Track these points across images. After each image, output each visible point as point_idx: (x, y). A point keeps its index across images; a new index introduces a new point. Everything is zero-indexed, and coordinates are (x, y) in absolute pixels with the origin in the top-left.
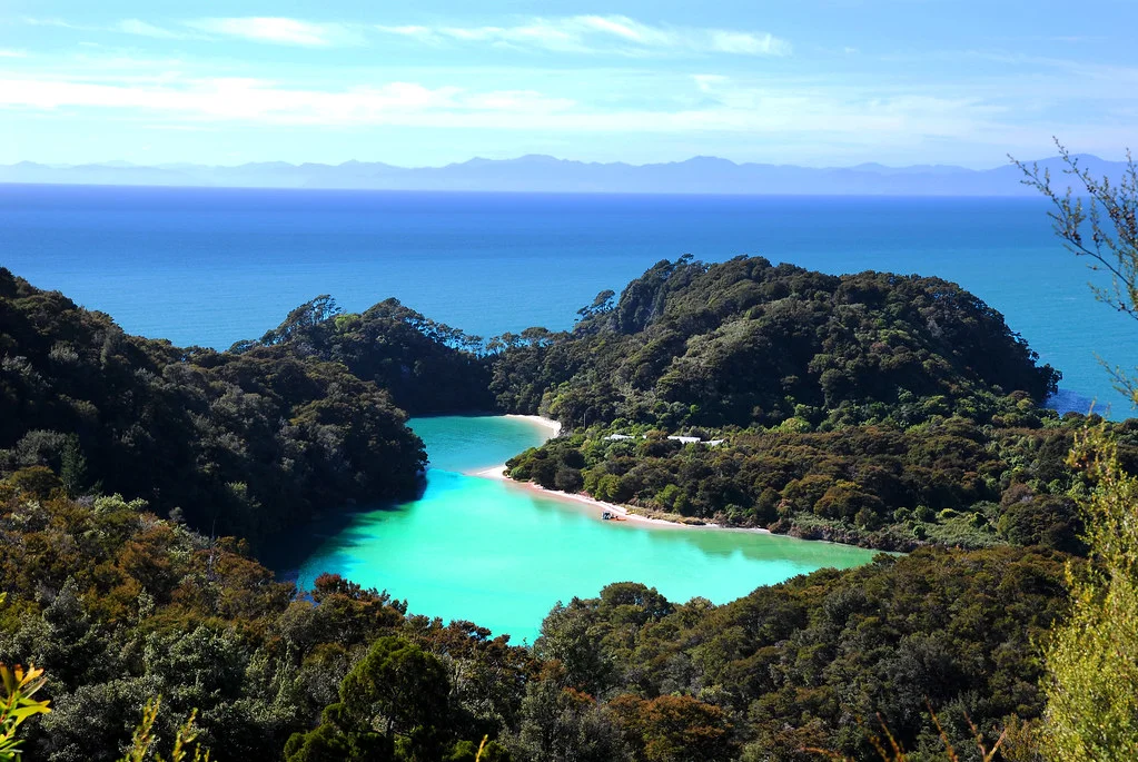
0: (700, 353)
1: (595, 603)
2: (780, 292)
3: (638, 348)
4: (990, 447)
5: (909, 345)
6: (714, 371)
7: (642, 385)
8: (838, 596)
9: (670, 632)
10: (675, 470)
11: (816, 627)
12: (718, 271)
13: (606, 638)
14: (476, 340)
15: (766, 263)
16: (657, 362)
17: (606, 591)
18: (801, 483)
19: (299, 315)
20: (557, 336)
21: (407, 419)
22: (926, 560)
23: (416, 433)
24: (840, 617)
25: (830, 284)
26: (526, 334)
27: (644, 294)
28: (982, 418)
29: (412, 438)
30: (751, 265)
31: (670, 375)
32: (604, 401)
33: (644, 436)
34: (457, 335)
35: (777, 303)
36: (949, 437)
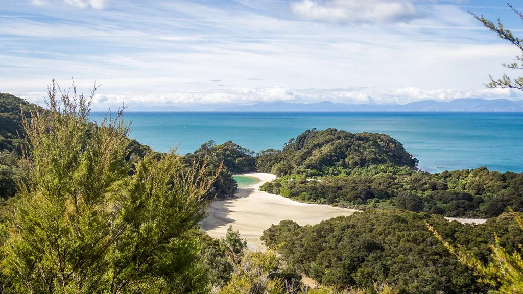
0: (316, 156)
1: (278, 226)
2: (339, 138)
3: (298, 154)
4: (396, 181)
5: (375, 153)
6: (320, 161)
7: (299, 165)
8: (343, 224)
9: (297, 234)
10: (306, 188)
11: (336, 233)
12: (323, 132)
13: (281, 236)
14: (253, 152)
15: (336, 130)
16: (303, 158)
17: (281, 222)
18: (341, 192)
19: (204, 146)
20: (276, 151)
21: (232, 174)
22: (368, 213)
23: (235, 179)
24: (343, 229)
25: (353, 136)
26: (268, 150)
27: (302, 139)
28: (395, 173)
29: (233, 180)
30: (332, 131)
31: (307, 161)
32: (289, 169)
33: (299, 178)
34: (249, 151)
35: (338, 142)
36: (385, 179)
